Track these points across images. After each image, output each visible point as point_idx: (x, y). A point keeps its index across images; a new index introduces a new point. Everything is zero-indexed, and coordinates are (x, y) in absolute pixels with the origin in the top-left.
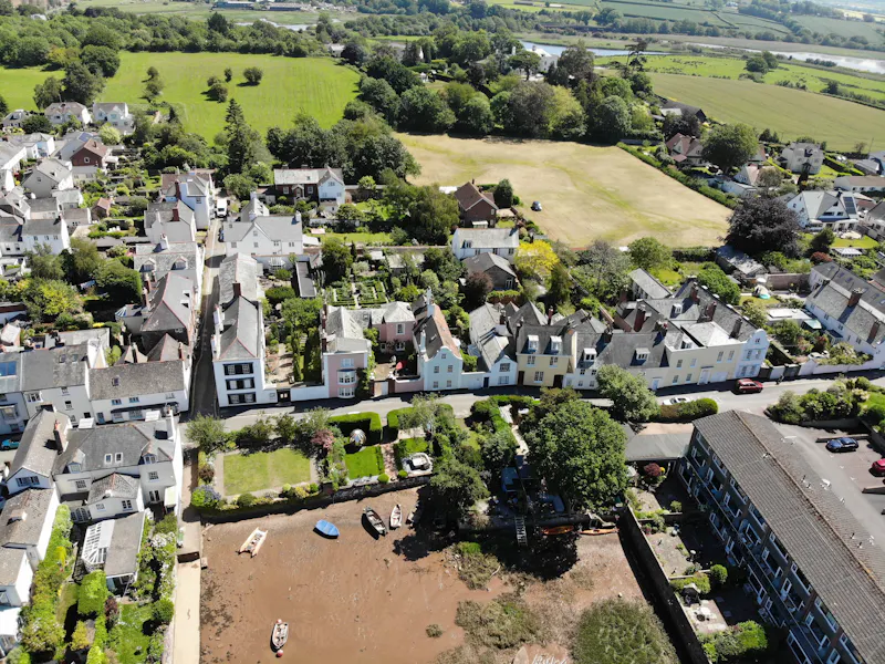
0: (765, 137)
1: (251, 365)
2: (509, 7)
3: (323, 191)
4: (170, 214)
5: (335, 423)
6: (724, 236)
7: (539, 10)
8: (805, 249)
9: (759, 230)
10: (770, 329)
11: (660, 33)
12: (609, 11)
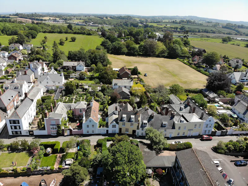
0: (225, 57)
1: (18, 121)
2: (155, 26)
3: (78, 68)
4: (24, 73)
5: (43, 145)
6: (205, 85)
7: (164, 26)
8: (234, 90)
9: (216, 83)
10: (218, 117)
11: (198, 32)
12: (183, 26)
